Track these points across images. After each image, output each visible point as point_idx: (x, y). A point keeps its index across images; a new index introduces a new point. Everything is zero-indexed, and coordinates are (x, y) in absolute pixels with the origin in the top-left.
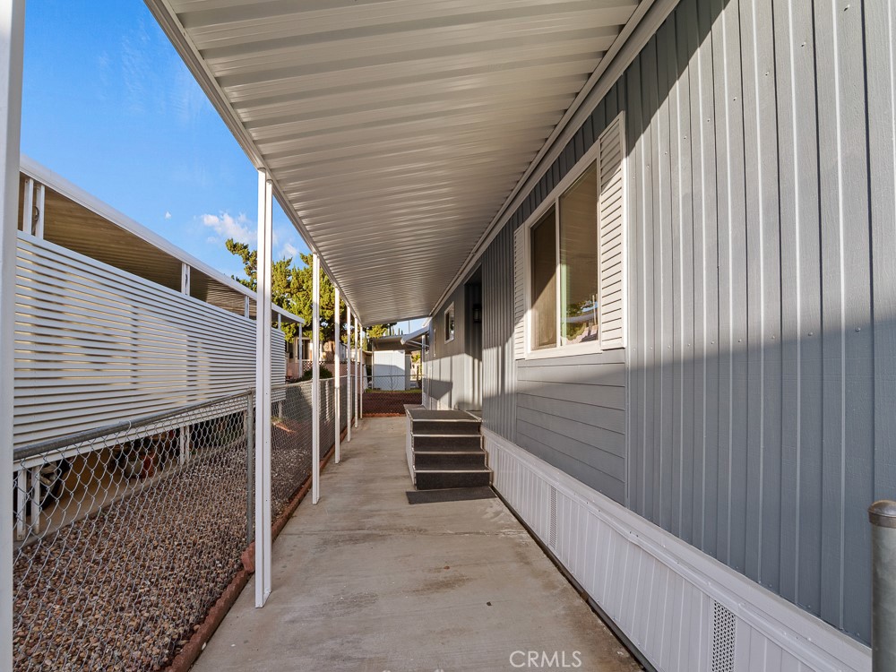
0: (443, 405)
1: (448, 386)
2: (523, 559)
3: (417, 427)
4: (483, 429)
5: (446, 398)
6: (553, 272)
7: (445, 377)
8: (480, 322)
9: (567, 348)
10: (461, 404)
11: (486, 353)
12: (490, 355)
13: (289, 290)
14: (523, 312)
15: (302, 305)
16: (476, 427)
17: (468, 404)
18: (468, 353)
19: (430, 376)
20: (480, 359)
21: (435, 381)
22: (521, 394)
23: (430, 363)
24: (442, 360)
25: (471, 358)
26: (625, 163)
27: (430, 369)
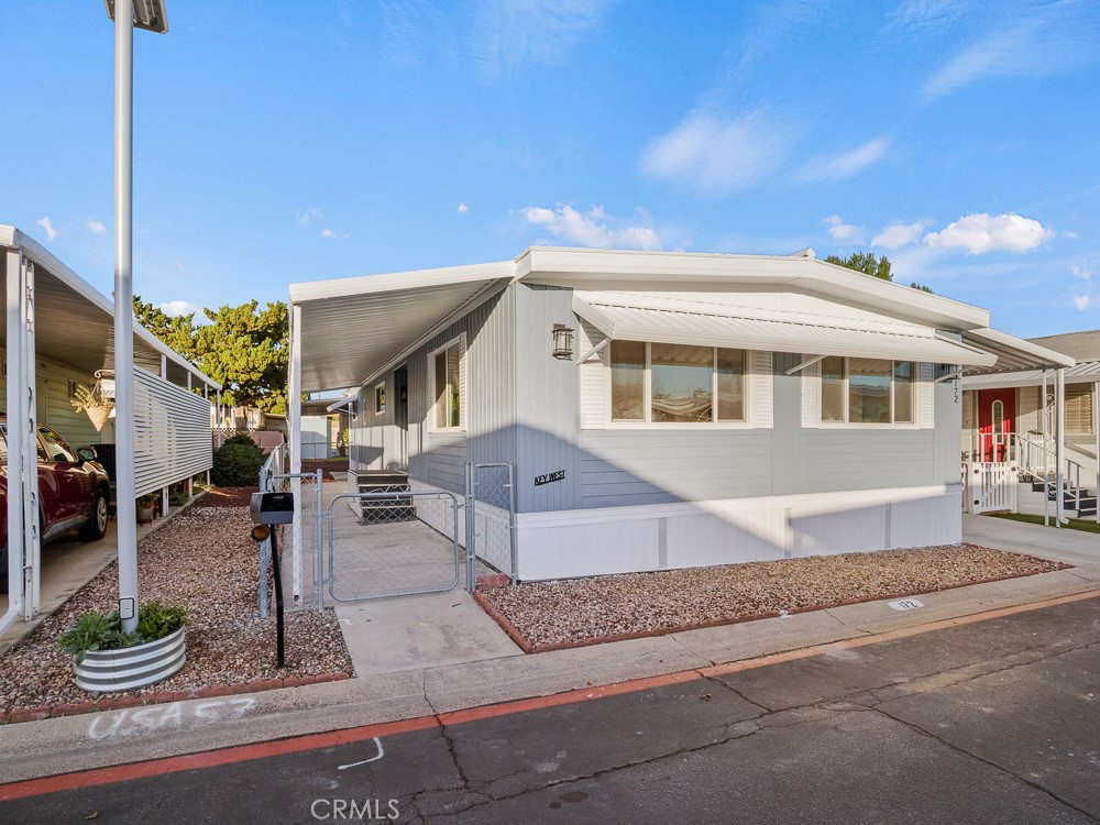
0: (375, 466)
1: (379, 452)
2: (430, 537)
3: (360, 480)
4: (409, 480)
5: (378, 460)
6: (444, 388)
7: (377, 444)
8: (406, 401)
9: (450, 429)
10: (392, 464)
11: (409, 426)
12: (413, 427)
13: (194, 350)
14: (432, 404)
15: (212, 368)
16: (405, 479)
17: (397, 464)
18: (397, 424)
19: (359, 443)
20: (407, 430)
21: (366, 448)
22: (429, 453)
23: (358, 430)
24: (374, 428)
25: (399, 429)
26: (466, 353)
27: (358, 436)
